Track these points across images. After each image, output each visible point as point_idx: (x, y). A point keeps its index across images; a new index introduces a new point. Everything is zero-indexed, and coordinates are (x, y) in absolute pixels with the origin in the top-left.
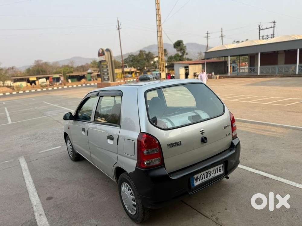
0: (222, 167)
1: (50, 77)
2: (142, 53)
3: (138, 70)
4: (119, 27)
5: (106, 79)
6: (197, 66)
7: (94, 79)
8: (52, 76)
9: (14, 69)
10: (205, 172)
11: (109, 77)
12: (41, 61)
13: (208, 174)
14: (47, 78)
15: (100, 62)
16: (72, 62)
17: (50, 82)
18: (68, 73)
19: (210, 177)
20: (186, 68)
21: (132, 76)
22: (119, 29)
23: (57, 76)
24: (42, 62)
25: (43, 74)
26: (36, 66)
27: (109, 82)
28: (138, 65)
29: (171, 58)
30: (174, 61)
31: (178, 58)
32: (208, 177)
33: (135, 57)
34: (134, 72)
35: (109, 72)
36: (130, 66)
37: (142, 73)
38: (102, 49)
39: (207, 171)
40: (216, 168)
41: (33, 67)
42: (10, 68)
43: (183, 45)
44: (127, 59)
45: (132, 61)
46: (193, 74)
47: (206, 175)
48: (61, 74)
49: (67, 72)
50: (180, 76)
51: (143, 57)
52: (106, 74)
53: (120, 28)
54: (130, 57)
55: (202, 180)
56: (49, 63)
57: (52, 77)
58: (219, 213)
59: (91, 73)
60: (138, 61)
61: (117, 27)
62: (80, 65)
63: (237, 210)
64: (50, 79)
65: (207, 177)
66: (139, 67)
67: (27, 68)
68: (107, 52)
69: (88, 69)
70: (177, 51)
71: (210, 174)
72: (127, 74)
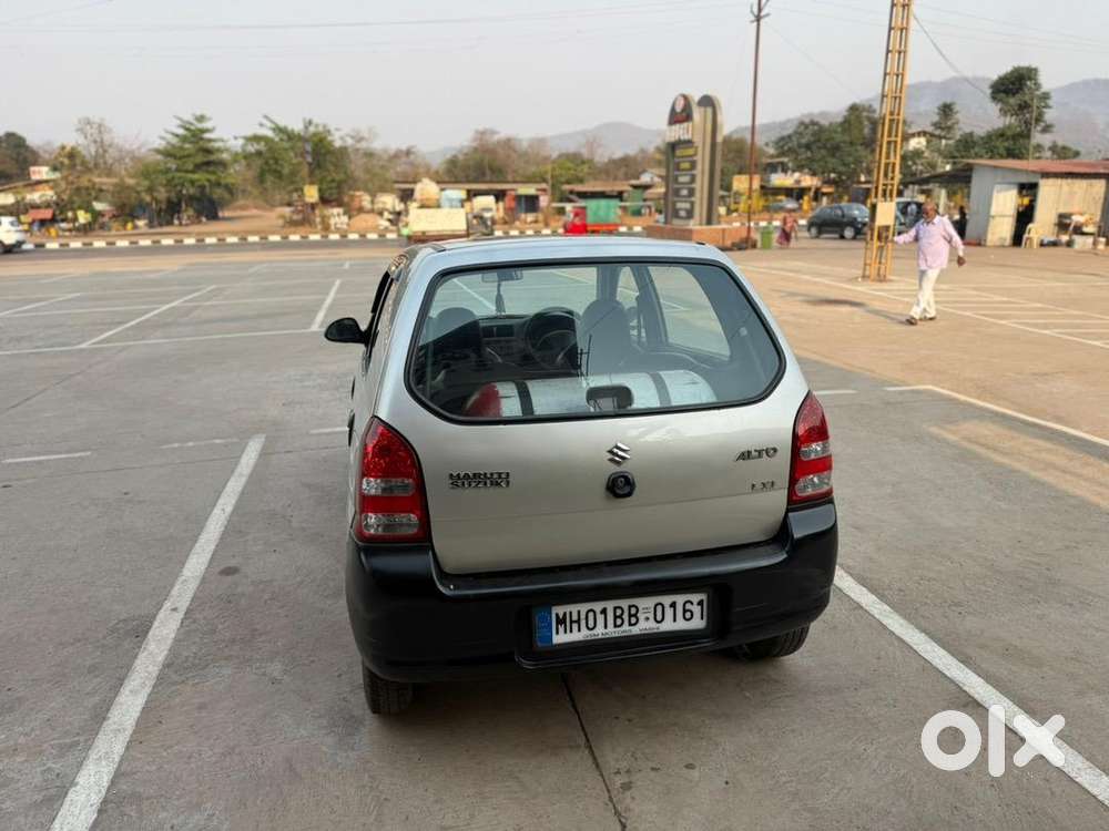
0: (700, 603)
1: (509, 193)
2: (858, 117)
3: (828, 182)
4: (760, 10)
5: (683, 213)
6: (1082, 184)
7: (653, 209)
8: (513, 190)
9: (412, 157)
10: (610, 605)
11: (692, 204)
12: (493, 132)
13: (626, 616)
14: (499, 196)
15: (673, 146)
16: (591, 144)
17: (508, 210)
18: (568, 182)
19: (636, 630)
20: (1028, 189)
21: (801, 205)
22: (758, 19)
23: (529, 190)
24: (496, 137)
25: (495, 179)
26: (476, 149)
27: (693, 225)
28: (832, 162)
29: (967, 143)
30: (978, 156)
31: (1001, 145)
32: (626, 627)
33: (821, 129)
34: (809, 189)
35: (697, 185)
36: (799, 168)
37: (846, 198)
38: (685, 98)
39: (624, 604)
40: (667, 600)
41: (466, 154)
42: (401, 151)
43: (1038, 86)
44: (789, 137)
45: (808, 147)
46: (1054, 219)
47: (616, 617)
48: (544, 186)
49: (563, 179)
50: (992, 223)
51: (861, 130)
52: (685, 192)
53: (763, 14)
54: (802, 128)
55: (594, 632)
56: (520, 140)
57: (513, 193)
58: (653, 769)
59: (646, 187)
60: (835, 150)
61: (752, 12)
62: (618, 154)
63: (727, 783)
64: (506, 199)
65: (615, 626)
66: (834, 171)
67: (448, 156)
68: (702, 109)
69: (644, 171)
70: (1004, 112)
71: (635, 615)
72: (782, 198)
